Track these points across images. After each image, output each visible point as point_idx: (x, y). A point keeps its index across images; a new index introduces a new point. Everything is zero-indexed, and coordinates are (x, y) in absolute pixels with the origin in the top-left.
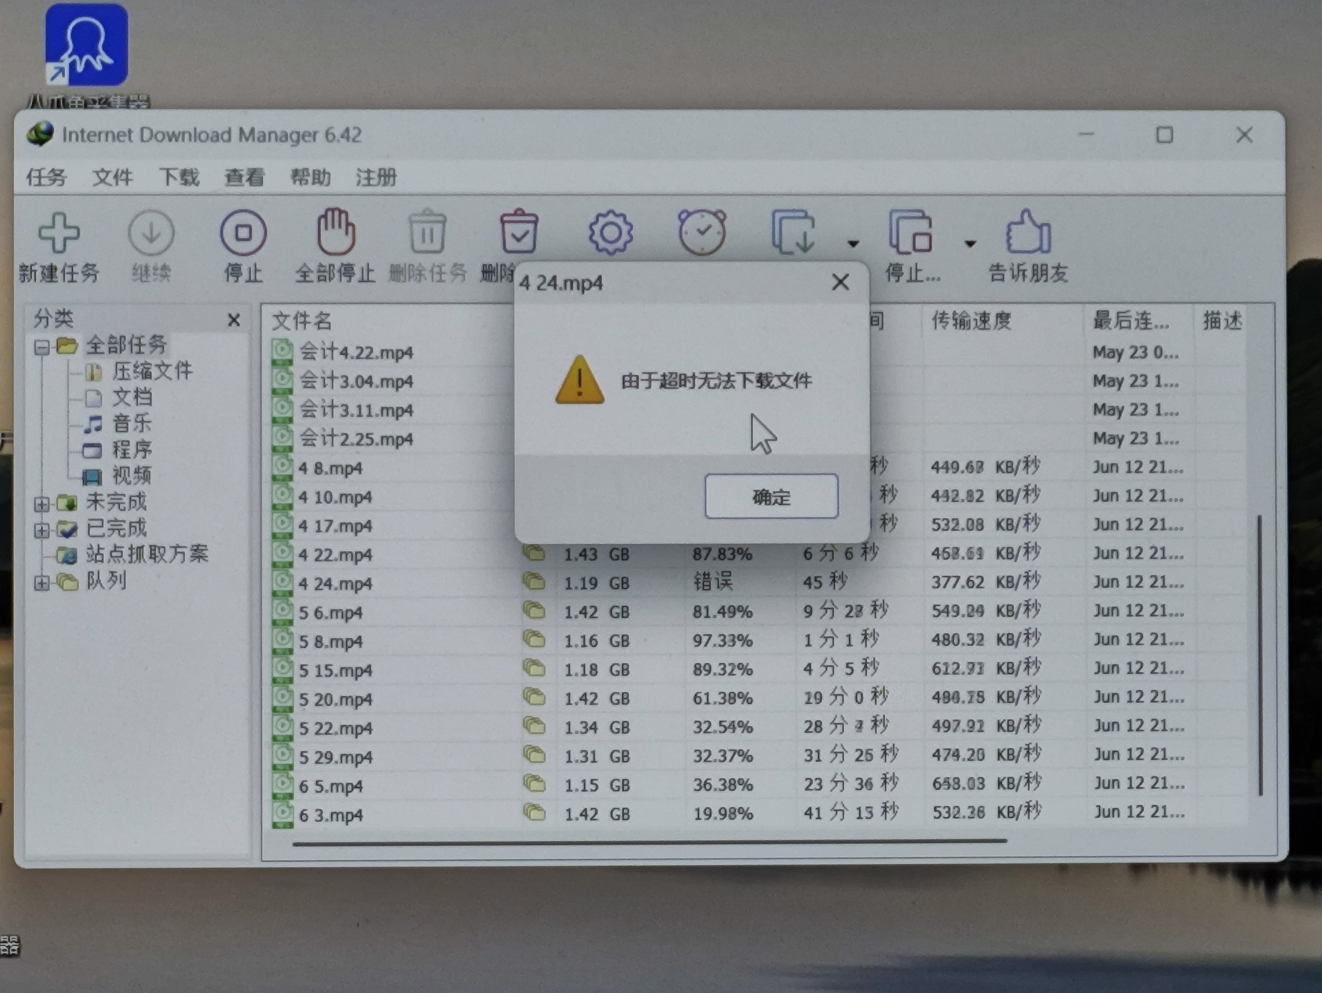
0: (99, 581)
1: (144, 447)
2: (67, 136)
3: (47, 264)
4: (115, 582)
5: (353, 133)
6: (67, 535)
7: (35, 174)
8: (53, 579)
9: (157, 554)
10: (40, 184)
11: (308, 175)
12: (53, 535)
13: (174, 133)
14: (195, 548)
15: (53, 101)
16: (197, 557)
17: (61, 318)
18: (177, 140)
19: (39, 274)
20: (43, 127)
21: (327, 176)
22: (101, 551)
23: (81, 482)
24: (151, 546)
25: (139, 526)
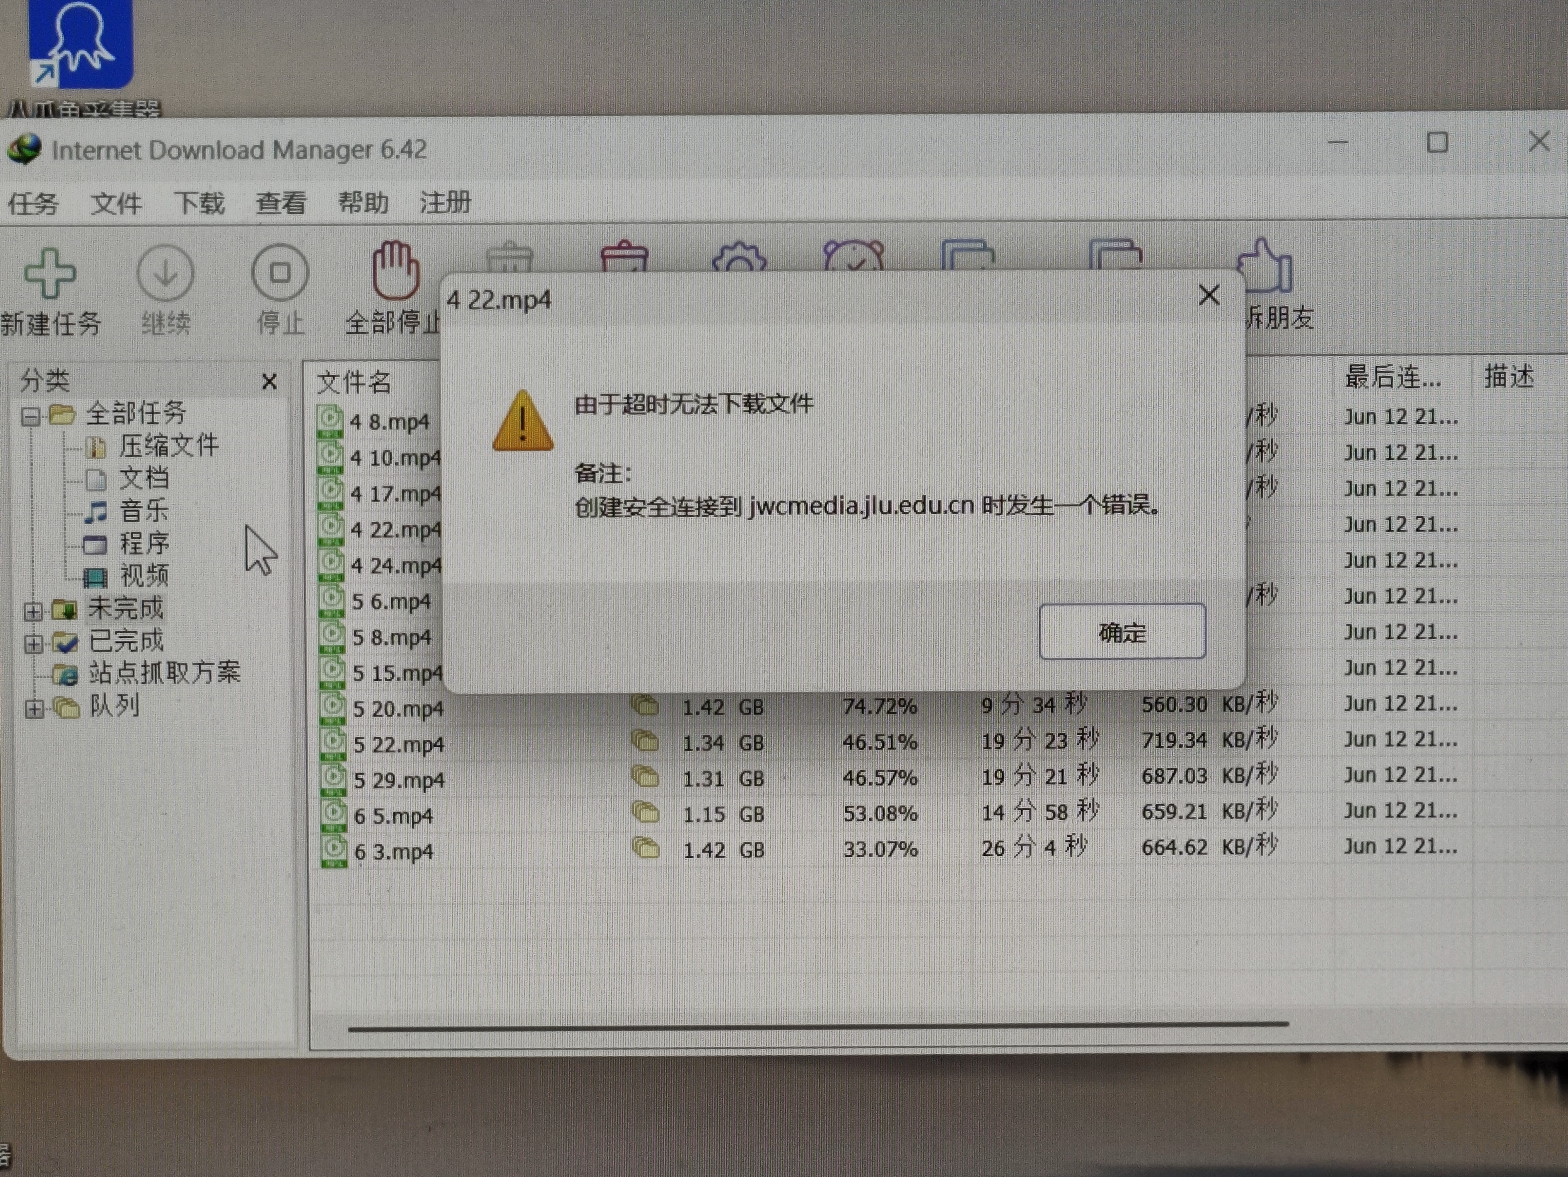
0: (105, 706)
1: (160, 540)
2: (59, 152)
3: (36, 312)
4: (125, 707)
5: (416, 147)
6: (65, 649)
7: (19, 199)
8: (48, 704)
9: (177, 673)
10: (25, 213)
11: (361, 200)
12: (47, 649)
13: (192, 148)
14: (224, 665)
15: (39, 107)
16: (226, 676)
17: (54, 381)
18: (196, 157)
19: (25, 325)
20: (28, 141)
21: (383, 200)
22: (107, 670)
23: (82, 582)
24: (169, 663)
25: (154, 638)
